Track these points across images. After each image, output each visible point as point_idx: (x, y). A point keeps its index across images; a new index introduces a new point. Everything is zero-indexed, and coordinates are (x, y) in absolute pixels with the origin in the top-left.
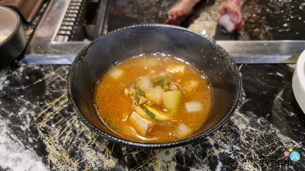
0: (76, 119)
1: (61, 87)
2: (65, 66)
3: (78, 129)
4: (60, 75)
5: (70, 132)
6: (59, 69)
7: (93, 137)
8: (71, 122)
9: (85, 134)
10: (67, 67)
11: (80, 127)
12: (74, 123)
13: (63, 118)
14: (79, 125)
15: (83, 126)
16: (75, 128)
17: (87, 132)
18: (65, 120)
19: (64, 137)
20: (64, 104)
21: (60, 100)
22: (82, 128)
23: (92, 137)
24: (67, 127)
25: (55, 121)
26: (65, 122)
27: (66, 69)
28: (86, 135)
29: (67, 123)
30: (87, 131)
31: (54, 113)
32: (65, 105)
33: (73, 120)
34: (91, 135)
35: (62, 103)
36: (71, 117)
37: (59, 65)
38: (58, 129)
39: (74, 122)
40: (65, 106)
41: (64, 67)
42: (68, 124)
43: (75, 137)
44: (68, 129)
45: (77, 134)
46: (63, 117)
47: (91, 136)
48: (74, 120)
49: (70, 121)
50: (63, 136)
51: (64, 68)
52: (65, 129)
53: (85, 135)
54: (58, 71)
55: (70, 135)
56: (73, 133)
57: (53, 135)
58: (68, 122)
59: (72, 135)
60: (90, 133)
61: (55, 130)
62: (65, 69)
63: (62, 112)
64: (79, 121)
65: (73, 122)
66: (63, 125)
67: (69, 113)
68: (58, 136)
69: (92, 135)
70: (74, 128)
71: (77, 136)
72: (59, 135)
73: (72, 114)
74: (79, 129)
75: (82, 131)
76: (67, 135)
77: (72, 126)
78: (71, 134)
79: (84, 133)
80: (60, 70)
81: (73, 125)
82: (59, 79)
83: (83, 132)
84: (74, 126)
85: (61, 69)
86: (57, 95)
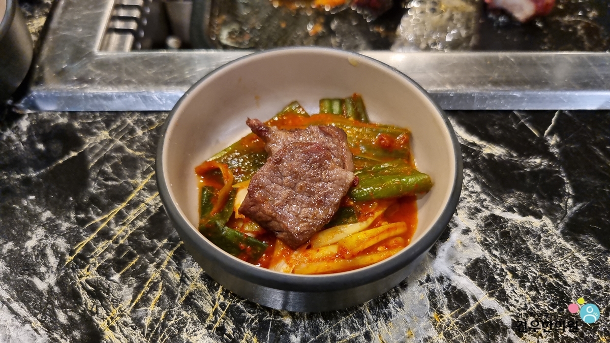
0: (172, 260)
1: (126, 172)
2: (131, 116)
3: (178, 286)
4: (121, 140)
5: (159, 293)
6: (118, 123)
7: (215, 307)
8: (158, 266)
9: (195, 299)
10: (135, 118)
11: (182, 280)
12: (167, 271)
13: (139, 256)
14: (179, 274)
15: (188, 278)
16: (170, 284)
17: (200, 295)
18: (143, 262)
19: (146, 308)
20: (137, 218)
21: (128, 208)
22: (188, 283)
23: (213, 307)
24: (150, 280)
25: (118, 264)
26: (145, 267)
27: (134, 124)
28: (200, 303)
29: (148, 270)
30: (201, 292)
31: (116, 242)
32: (141, 221)
33: (163, 261)
34: (212, 303)
35: (132, 215)
36: (157, 254)
37: (117, 114)
38: (127, 286)
39: (167, 268)
40: (140, 224)
41: (128, 117)
42: (153, 273)
43: (171, 307)
44: (154, 287)
45: (177, 301)
46: (138, 253)
47: (211, 305)
48: (165, 263)
49: (155, 263)
50: (143, 307)
51: (130, 121)
52: (146, 288)
53: (195, 301)
54: (115, 130)
55: (160, 302)
56: (165, 296)
57: (117, 302)
58: (151, 265)
59: (163, 302)
60: (207, 298)
61: (120, 289)
62: (132, 124)
63: (134, 238)
64: (177, 264)
65: (163, 267)
66: (140, 275)
67: (152, 242)
68: (130, 306)
69: (214, 303)
70: (167, 284)
71: (177, 306)
72: (132, 301)
73: (160, 245)
74: (181, 287)
75: (188, 292)
76: (153, 303)
77: (162, 279)
78: (160, 299)
79: (194, 296)
80: (119, 127)
81: (164, 275)
82: (119, 149)
83: (191, 294)
84: (167, 276)
85: (124, 122)
86: (118, 195)
